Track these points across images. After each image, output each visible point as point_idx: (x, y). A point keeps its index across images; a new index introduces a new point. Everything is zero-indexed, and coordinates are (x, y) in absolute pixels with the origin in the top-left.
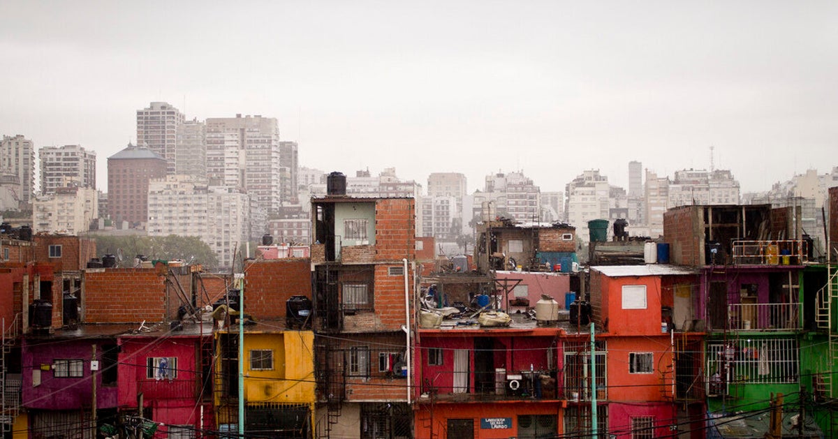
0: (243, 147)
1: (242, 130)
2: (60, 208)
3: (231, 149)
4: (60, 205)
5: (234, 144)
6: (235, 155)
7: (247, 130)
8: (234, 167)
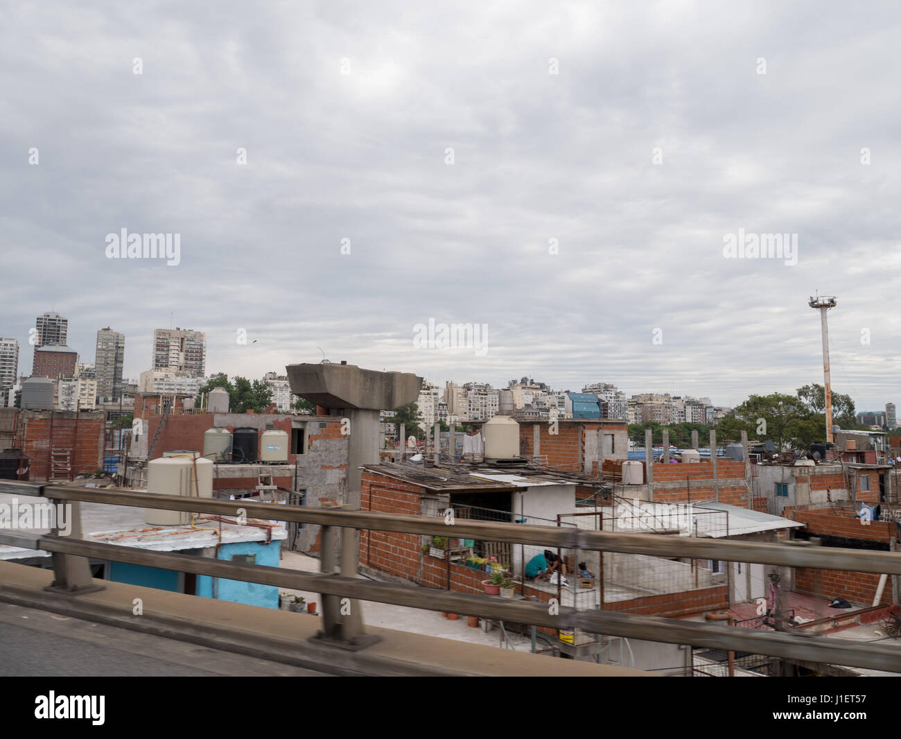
0: (181, 351)
1: (182, 339)
2: (83, 387)
3: (174, 352)
4: (83, 385)
5: (177, 348)
6: (176, 356)
7: (186, 339)
8: (175, 363)
